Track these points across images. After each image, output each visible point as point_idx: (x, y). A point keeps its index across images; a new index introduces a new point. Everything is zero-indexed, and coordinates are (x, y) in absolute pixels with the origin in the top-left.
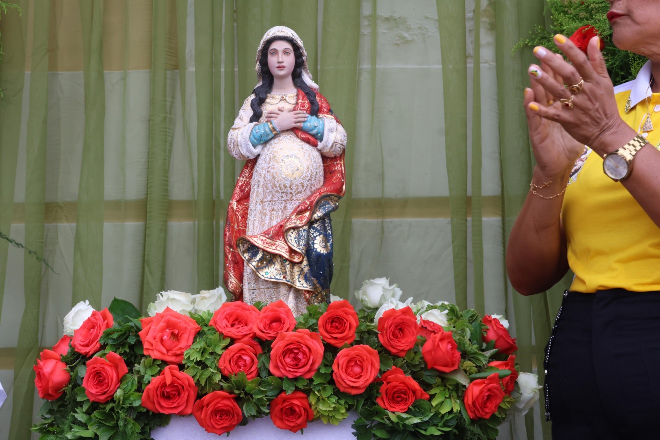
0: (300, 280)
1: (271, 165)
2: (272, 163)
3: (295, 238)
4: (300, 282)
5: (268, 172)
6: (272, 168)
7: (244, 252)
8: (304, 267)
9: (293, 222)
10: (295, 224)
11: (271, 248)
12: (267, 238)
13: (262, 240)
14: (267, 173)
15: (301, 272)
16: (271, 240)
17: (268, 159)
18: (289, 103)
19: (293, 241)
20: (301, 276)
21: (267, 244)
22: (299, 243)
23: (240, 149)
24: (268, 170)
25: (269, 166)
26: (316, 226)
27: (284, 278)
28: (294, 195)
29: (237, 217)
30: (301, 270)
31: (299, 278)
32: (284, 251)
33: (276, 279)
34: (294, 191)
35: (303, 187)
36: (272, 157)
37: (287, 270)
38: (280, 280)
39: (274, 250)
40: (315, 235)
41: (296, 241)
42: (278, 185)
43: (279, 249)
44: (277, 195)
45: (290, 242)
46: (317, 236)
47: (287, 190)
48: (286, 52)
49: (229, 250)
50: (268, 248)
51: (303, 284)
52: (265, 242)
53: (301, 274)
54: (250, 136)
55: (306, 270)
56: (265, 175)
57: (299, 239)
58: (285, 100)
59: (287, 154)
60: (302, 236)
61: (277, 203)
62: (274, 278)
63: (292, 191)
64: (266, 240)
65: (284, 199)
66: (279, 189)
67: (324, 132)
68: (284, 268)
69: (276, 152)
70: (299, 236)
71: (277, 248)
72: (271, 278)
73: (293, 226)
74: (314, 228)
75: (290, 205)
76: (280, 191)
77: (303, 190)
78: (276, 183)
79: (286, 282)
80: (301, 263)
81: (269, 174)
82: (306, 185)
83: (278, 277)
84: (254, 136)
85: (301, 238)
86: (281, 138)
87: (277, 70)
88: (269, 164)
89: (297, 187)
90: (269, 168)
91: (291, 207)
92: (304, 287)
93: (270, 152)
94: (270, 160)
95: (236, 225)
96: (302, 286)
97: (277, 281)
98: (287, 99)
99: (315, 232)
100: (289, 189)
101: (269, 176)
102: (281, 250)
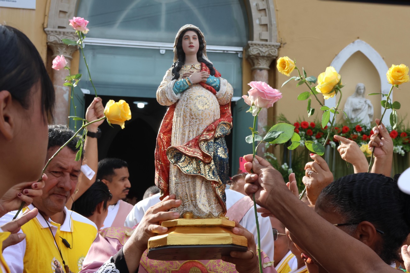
0: (209, 174)
1: (188, 102)
2: (189, 101)
3: (206, 147)
4: (209, 176)
5: (186, 106)
6: (189, 104)
7: (171, 158)
8: (212, 166)
9: (204, 136)
10: (206, 137)
11: (190, 153)
12: (188, 147)
13: (184, 148)
14: (185, 108)
15: (210, 169)
16: (190, 148)
17: (186, 99)
18: (196, 69)
19: (204, 149)
20: (210, 172)
21: (188, 150)
22: (208, 150)
23: (166, 95)
24: (186, 105)
25: (186, 103)
26: (218, 141)
27: (199, 172)
28: (204, 120)
29: (163, 143)
30: (210, 167)
31: (209, 173)
32: (199, 155)
33: (193, 173)
34: (204, 117)
35: (210, 115)
36: (189, 97)
37: (201, 167)
38: (197, 174)
39: (192, 154)
40: (217, 147)
41: (206, 149)
42: (193, 114)
43: (195, 153)
44: (192, 120)
45: (203, 149)
46: (219, 147)
47: (199, 117)
48: (194, 38)
49: (158, 163)
50: (188, 153)
51: (211, 177)
52: (186, 149)
53: (210, 171)
54: (173, 87)
55: (213, 167)
56: (184, 109)
57: (208, 147)
58: (194, 67)
59: (198, 95)
60: (210, 145)
61: (192, 126)
62: (192, 173)
63: (202, 118)
64: (187, 148)
65: (197, 123)
66: (194, 116)
67: (220, 84)
68: (198, 167)
69: (191, 94)
70: (208, 146)
71: (194, 153)
72: (191, 173)
73: (204, 138)
74: (217, 143)
75: (201, 127)
76: (195, 118)
77: (209, 118)
78: (192, 113)
79: (201, 175)
80: (210, 163)
81: (187, 108)
82: (211, 114)
83: (195, 172)
84: (175, 87)
85: (209, 147)
86: (193, 88)
87: (188, 48)
88: (187, 101)
89: (205, 115)
90: (187, 104)
91: (202, 128)
92: (212, 179)
93: (187, 95)
94: (188, 99)
95: (163, 148)
96: (211, 178)
97: (195, 174)
98: (195, 67)
99: (217, 145)
100: (200, 116)
101: (187, 109)
102: (197, 154)
